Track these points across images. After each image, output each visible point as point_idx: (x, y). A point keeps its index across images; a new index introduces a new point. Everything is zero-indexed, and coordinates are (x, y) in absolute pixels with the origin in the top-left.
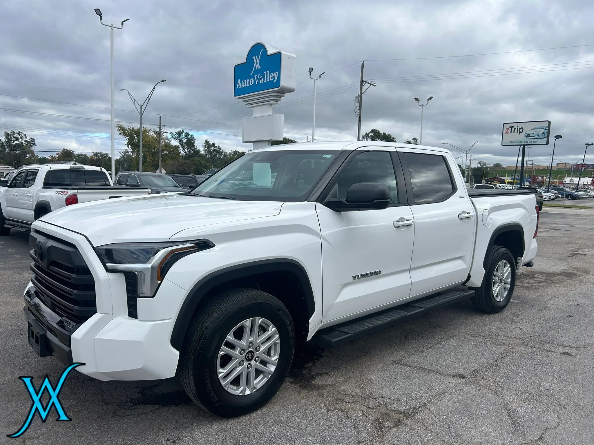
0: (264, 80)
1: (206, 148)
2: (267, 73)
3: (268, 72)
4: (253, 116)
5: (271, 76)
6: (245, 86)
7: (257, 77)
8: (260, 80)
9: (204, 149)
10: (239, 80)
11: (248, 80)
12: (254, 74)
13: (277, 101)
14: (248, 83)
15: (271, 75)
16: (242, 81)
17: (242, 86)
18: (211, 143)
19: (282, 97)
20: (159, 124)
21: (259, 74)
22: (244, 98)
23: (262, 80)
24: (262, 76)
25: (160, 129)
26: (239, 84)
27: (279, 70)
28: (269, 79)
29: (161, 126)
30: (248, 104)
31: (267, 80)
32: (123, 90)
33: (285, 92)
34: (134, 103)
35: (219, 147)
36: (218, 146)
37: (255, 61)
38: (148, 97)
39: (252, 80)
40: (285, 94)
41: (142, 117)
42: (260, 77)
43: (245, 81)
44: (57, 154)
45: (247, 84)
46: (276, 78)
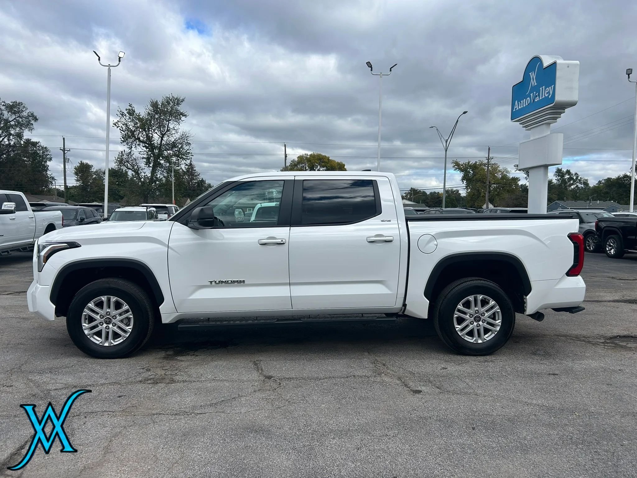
0: (539, 98)
1: (560, 178)
2: (542, 88)
3: (544, 87)
4: (530, 138)
5: (546, 92)
6: (522, 107)
7: (533, 95)
8: (536, 98)
9: (557, 179)
10: (516, 101)
11: (525, 100)
12: (530, 93)
13: (555, 119)
14: (525, 103)
15: (546, 90)
16: (519, 102)
17: (518, 108)
18: (564, 170)
19: (562, 113)
20: (488, 156)
21: (534, 92)
22: (521, 121)
23: (538, 97)
24: (537, 94)
25: (488, 161)
26: (516, 106)
27: (554, 83)
28: (545, 95)
29: (490, 158)
30: (525, 126)
31: (542, 97)
32: (433, 127)
33: (566, 106)
34: (441, 139)
35: (576, 174)
36: (574, 173)
37: (532, 77)
38: (452, 131)
39: (528, 99)
40: (566, 110)
41: (447, 152)
42: (536, 94)
43: (522, 101)
44: (405, 193)
45: (523, 105)
46: (551, 93)
